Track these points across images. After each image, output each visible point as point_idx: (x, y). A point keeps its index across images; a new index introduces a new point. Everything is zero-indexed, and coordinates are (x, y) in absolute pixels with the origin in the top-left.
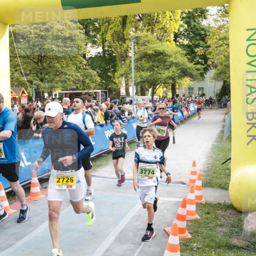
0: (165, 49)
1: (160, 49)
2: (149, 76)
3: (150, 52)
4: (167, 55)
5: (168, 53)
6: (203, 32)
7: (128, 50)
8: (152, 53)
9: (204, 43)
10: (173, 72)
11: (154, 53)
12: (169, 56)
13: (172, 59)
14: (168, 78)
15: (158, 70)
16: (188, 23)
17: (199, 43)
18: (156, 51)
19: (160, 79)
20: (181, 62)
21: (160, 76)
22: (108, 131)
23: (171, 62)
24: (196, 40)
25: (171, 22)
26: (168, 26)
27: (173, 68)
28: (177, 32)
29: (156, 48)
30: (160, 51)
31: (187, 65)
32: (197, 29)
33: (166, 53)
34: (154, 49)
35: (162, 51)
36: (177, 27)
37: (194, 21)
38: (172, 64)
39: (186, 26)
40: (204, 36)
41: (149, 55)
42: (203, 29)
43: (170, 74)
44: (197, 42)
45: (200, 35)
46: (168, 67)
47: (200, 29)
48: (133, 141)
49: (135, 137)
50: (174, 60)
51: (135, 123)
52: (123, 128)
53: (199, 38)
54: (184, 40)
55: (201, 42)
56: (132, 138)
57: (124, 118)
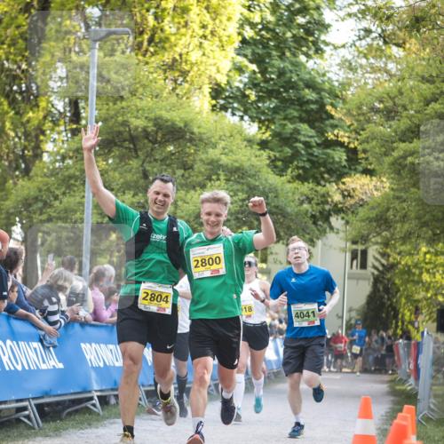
0: (191, 116)
1: (176, 117)
3: (138, 123)
4: (201, 140)
5: (202, 130)
6: (310, 95)
8: (145, 130)
9: (312, 132)
11: (151, 128)
12: (206, 144)
13: (213, 153)
16: (257, 59)
17: (297, 131)
18: (158, 122)
20: (246, 165)
23: (212, 162)
24: (285, 119)
25: (206, 43)
26: (195, 56)
27: (219, 185)
28: (223, 80)
29: (158, 113)
30: (173, 124)
31: (266, 180)
32: (290, 85)
33: (196, 130)
34: (152, 116)
35: (182, 125)
36: (226, 66)
37: (282, 57)
38: (214, 168)
39: (254, 67)
40: (313, 107)
41: (133, 139)
42: (311, 85)
44: (290, 127)
45: (302, 102)
46: (201, 178)
47: (301, 83)
48: (83, 405)
49: (90, 392)
50: (223, 156)
51: (88, 345)
52: (48, 348)
53: (296, 114)
54: (242, 118)
55: (304, 127)
56: (79, 390)
57: (54, 313)
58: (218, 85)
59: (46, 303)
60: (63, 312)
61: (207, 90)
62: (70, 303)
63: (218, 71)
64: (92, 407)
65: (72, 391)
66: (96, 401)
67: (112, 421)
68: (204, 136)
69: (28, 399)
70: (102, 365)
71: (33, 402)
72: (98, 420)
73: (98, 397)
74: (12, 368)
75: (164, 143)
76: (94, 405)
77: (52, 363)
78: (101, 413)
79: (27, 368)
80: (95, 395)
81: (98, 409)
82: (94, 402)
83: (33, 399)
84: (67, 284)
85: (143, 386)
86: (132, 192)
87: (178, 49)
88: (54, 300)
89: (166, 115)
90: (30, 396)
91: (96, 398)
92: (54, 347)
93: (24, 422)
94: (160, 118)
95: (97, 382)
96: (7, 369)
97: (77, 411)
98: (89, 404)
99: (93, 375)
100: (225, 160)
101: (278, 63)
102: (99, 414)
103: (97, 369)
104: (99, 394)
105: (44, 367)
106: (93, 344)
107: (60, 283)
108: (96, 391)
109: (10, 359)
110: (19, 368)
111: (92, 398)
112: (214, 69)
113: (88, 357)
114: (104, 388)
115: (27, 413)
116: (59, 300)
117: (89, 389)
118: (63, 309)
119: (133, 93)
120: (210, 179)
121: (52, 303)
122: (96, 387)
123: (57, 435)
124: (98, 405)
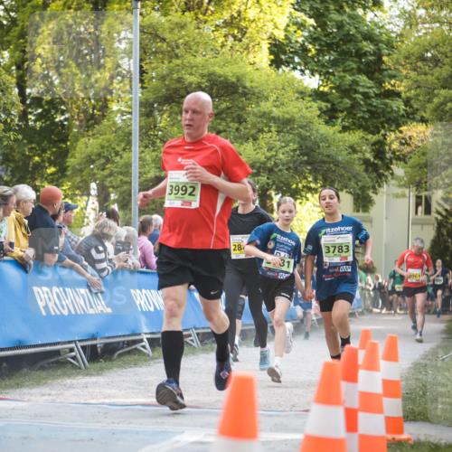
0: (242, 71)
1: (228, 72)
3: (192, 79)
4: (254, 94)
5: (254, 84)
6: (368, 47)
9: (370, 83)
10: (270, 149)
12: (258, 97)
13: (266, 106)
16: (317, 15)
17: (355, 83)
18: (211, 78)
20: (297, 116)
22: (45, 289)
23: (264, 115)
24: (344, 71)
26: (252, 13)
27: (270, 137)
28: (280, 35)
29: (212, 69)
30: (226, 78)
31: (317, 131)
32: (348, 38)
33: (248, 84)
34: (205, 72)
35: (234, 80)
36: (283, 21)
37: (340, 10)
39: (312, 22)
40: (371, 58)
42: (369, 37)
43: (261, 156)
45: (360, 54)
46: (253, 132)
47: (359, 36)
48: (134, 347)
49: (140, 334)
50: (274, 109)
51: (138, 291)
52: (96, 293)
53: (354, 66)
54: (302, 71)
55: (363, 78)
56: (127, 333)
57: (101, 261)
58: (276, 39)
59: (93, 252)
60: (110, 260)
61: (265, 45)
62: (117, 251)
63: (276, 27)
64: (142, 349)
65: (120, 334)
66: (146, 343)
68: (256, 91)
69: (75, 341)
70: (152, 309)
71: (79, 344)
72: (145, 361)
73: (148, 339)
74: (58, 313)
75: (220, 98)
76: (144, 347)
77: (100, 308)
78: (151, 354)
79: (73, 312)
80: (145, 337)
81: (148, 350)
82: (144, 344)
83: (79, 341)
84: (112, 233)
85: (196, 329)
87: (235, 7)
88: (101, 248)
89: (218, 70)
90: (77, 338)
91: (145, 340)
92: (102, 293)
93: (71, 363)
94: (212, 74)
95: (147, 325)
96: (53, 314)
97: (129, 352)
98: (138, 346)
99: (143, 320)
100: (276, 112)
101: (335, 16)
102: (149, 355)
103: (147, 314)
104: (149, 336)
105: (91, 311)
106: (144, 291)
107: (106, 231)
108: (146, 334)
109: (55, 303)
110: (65, 313)
111: (142, 341)
112: (270, 25)
113: (138, 303)
114: (154, 331)
115: (73, 354)
116: (105, 248)
117: (138, 332)
118: (110, 257)
120: (261, 131)
121: (98, 252)
122: (145, 329)
123: (98, 375)
124: (148, 346)
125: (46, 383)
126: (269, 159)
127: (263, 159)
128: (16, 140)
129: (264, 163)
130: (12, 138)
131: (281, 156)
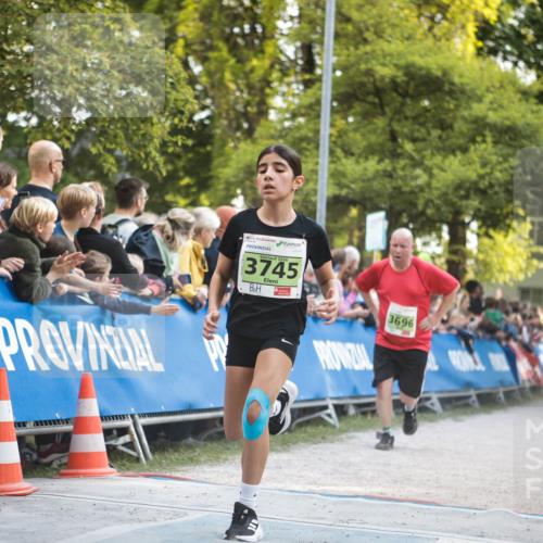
0: (451, 62)
1: (432, 63)
2: (377, 175)
3: (385, 71)
4: (463, 92)
5: (465, 80)
7: (268, 84)
8: (393, 80)
10: (484, 165)
11: (401, 77)
12: (469, 97)
13: (478, 109)
14: (459, 187)
15: (418, 151)
18: (410, 71)
19: (422, 189)
20: (520, 123)
21: (423, 179)
22: (217, 338)
23: (476, 121)
27: (486, 148)
28: (491, 15)
29: (411, 59)
30: (429, 71)
33: (457, 80)
34: (402, 62)
35: (439, 73)
38: (480, 126)
41: (378, 92)
43: (472, 173)
46: (461, 141)
48: (317, 415)
49: (324, 399)
50: (490, 113)
51: (322, 343)
54: (515, 64)
56: (310, 397)
58: (486, 22)
61: (471, 28)
63: (487, 5)
64: (327, 418)
65: (303, 398)
66: (331, 410)
67: (352, 434)
68: (468, 88)
70: (338, 368)
72: (333, 434)
73: (337, 407)
75: (417, 97)
76: (329, 415)
78: (338, 425)
80: (330, 403)
81: (334, 420)
82: (328, 411)
86: (376, 158)
89: (419, 61)
91: (331, 407)
95: (332, 388)
97: (308, 423)
98: (323, 414)
99: (328, 380)
100: (493, 117)
102: (334, 427)
103: (334, 373)
104: (336, 402)
106: (328, 342)
108: (332, 398)
111: (326, 407)
113: (322, 359)
114: (341, 395)
117: (324, 396)
119: (379, 34)
120: (473, 141)
122: (331, 394)
123: (284, 450)
124: (334, 415)
125: (227, 459)
126: (481, 177)
127: (474, 177)
128: (184, 146)
129: (476, 183)
130: (180, 144)
131: (498, 174)
